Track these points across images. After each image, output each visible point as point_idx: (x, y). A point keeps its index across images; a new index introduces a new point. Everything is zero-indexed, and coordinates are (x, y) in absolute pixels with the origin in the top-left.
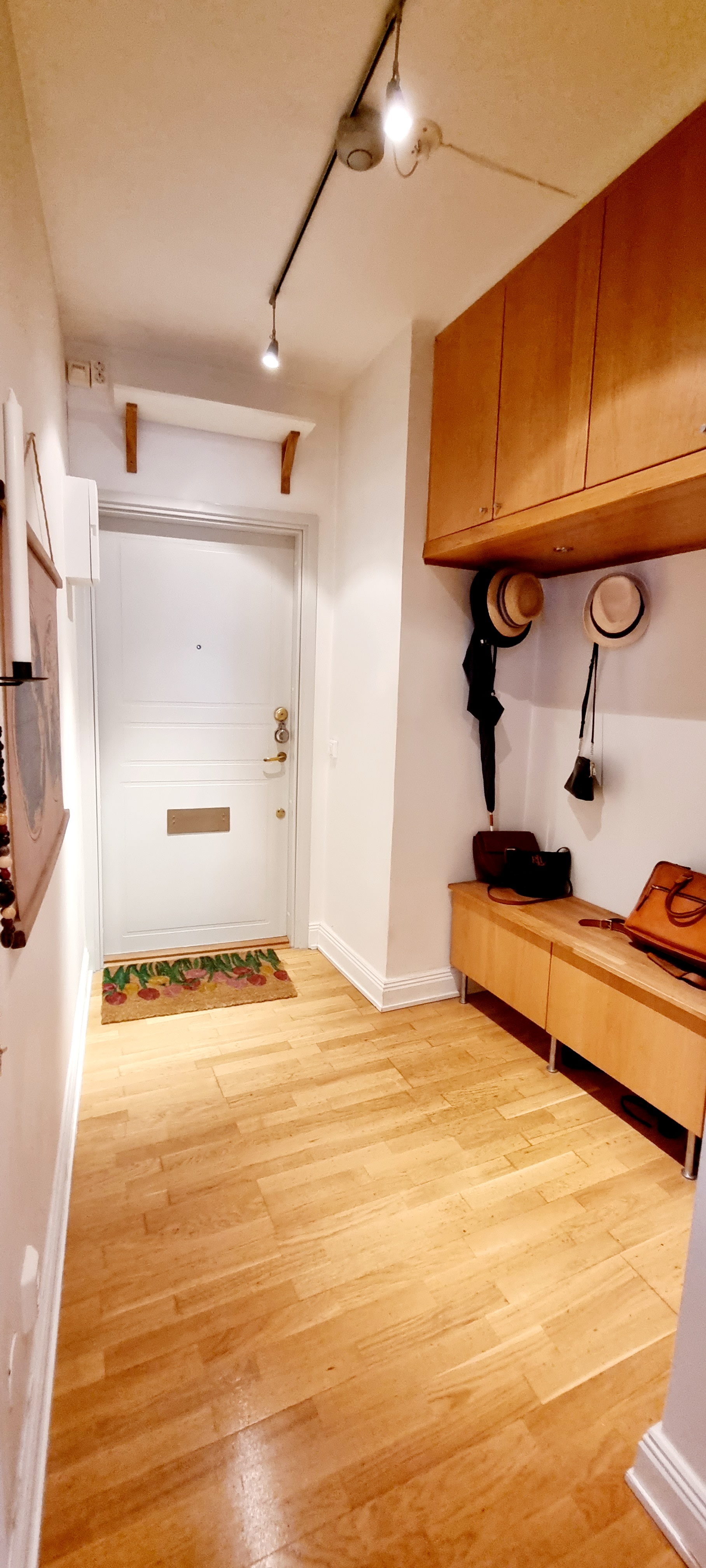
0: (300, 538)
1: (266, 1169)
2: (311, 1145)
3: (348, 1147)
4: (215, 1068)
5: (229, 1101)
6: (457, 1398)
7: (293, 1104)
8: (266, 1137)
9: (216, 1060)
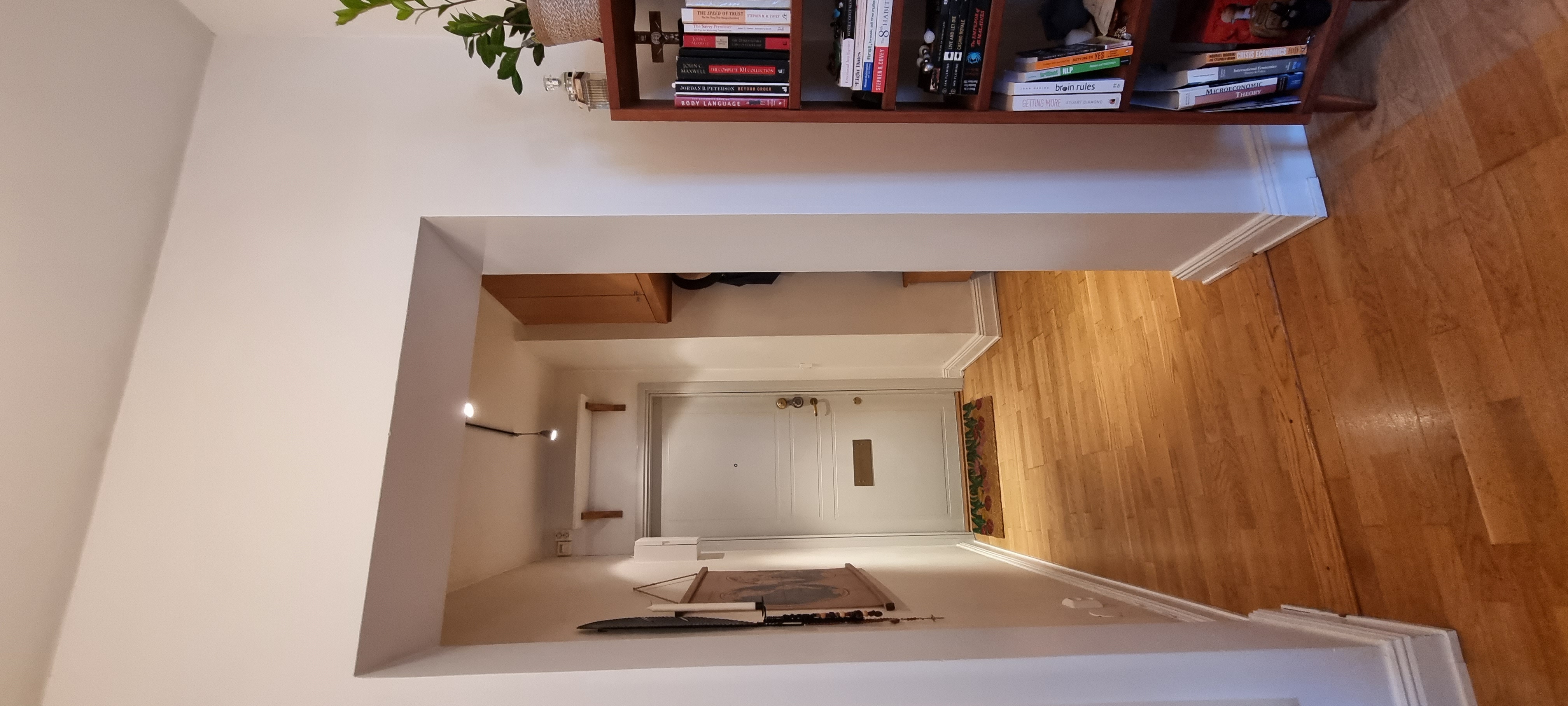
0: (654, 395)
1: (1078, 447)
2: (1069, 414)
3: (1071, 391)
4: (1029, 467)
5: (1046, 462)
6: (1175, 368)
7: (1048, 419)
8: (1064, 443)
9: (1025, 466)
